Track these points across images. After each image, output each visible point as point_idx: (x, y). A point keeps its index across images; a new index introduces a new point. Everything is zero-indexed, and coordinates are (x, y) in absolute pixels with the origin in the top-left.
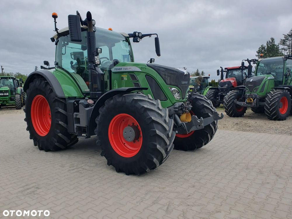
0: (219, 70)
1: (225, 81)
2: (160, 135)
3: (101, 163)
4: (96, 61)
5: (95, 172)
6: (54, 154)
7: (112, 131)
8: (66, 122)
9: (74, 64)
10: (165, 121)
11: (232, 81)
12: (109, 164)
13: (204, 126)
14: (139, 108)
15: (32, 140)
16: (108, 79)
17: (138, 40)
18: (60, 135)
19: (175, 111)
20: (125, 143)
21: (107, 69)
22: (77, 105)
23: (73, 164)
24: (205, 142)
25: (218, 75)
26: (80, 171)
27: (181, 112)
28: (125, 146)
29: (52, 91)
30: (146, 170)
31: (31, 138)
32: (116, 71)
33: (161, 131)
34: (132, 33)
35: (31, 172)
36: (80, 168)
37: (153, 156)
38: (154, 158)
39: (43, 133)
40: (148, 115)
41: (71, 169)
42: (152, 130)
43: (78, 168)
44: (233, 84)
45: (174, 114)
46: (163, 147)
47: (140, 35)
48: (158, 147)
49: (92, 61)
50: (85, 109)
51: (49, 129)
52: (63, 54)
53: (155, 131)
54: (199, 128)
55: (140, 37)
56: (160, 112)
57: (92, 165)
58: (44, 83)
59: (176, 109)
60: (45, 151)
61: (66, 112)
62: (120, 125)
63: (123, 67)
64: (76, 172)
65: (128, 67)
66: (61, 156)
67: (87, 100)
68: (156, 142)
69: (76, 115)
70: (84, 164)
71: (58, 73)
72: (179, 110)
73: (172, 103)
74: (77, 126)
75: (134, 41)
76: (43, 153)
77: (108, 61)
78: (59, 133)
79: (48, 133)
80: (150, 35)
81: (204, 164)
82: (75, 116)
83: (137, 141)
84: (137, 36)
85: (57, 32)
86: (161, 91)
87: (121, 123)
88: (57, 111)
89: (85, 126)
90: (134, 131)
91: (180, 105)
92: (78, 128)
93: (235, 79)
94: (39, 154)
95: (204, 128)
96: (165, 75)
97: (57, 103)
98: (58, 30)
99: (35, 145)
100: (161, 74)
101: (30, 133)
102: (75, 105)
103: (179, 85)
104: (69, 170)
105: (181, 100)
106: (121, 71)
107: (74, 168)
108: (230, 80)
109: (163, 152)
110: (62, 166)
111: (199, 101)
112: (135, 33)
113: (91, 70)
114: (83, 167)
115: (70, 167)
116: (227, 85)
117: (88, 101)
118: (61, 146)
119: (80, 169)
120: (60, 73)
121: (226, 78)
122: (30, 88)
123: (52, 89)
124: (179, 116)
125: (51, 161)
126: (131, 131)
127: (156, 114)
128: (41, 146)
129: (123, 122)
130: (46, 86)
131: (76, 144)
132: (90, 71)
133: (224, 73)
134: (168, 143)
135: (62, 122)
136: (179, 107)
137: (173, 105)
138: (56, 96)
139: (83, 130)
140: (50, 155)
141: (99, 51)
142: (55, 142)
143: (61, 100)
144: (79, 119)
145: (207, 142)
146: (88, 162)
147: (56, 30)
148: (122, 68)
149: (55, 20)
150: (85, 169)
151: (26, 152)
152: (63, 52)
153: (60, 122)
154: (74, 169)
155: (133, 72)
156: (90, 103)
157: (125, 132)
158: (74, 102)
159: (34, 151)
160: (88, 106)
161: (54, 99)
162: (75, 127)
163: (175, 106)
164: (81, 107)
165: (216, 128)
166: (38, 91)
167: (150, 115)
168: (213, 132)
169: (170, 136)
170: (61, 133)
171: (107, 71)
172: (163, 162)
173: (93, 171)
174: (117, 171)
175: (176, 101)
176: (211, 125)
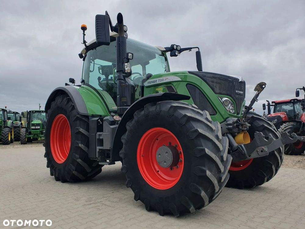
0: (265, 104)
1: (273, 115)
2: (211, 156)
3: (127, 198)
4: (126, 69)
5: (117, 208)
6: (71, 186)
7: (142, 153)
8: (87, 145)
9: (102, 79)
10: (217, 137)
11: (282, 116)
12: (137, 198)
13: (268, 152)
14: (180, 118)
15: (49, 169)
16: (140, 96)
17: (176, 54)
18: (79, 160)
19: (229, 129)
20: (158, 171)
21: (139, 85)
22: (101, 123)
23: (90, 198)
24: (268, 177)
25: (264, 109)
26: (99, 206)
27: (236, 130)
28: (159, 174)
29: (74, 107)
30: (190, 208)
31: (48, 167)
32: (149, 84)
33: (212, 151)
34: (170, 46)
35: (36, 205)
36: (99, 202)
37: (200, 188)
38: (202, 190)
39: (60, 159)
40: (193, 126)
41: (88, 203)
42: (198, 148)
43: (97, 203)
44: (283, 119)
45: (227, 133)
46: (215, 175)
47: (179, 49)
48: (208, 173)
49: (122, 70)
50: (110, 127)
51: (67, 153)
52: (91, 71)
53: (204, 150)
54: (262, 155)
55: (178, 51)
56: (209, 124)
57: (115, 200)
58: (66, 99)
59: (229, 126)
60: (62, 182)
61: (88, 133)
62: (153, 145)
63: (157, 79)
64: (92, 207)
65: (164, 78)
66: (79, 187)
67: (113, 116)
68: (205, 167)
69: (99, 135)
70: (105, 199)
71: (84, 90)
72: (233, 127)
73: (223, 118)
74: (100, 149)
75: (171, 55)
76: (59, 183)
77: (140, 76)
78: (78, 158)
79: (65, 160)
80: (190, 49)
81: (272, 206)
82: (97, 137)
83: (175, 168)
84: (175, 49)
85: (85, 45)
86: (208, 103)
87: (154, 143)
88: (78, 131)
89: (109, 149)
90: (171, 152)
91: (235, 121)
92: (100, 151)
93: (285, 114)
94: (54, 184)
95: (268, 154)
96: (213, 82)
97: (78, 122)
98: (87, 42)
99: (52, 174)
100: (208, 81)
101: (48, 160)
102: (100, 123)
103: (233, 95)
104: (85, 205)
105: (235, 115)
106: (155, 83)
107: (92, 202)
108: (279, 115)
109: (215, 182)
110: (77, 200)
111: (258, 121)
112: (173, 46)
113: (120, 81)
114: (102, 201)
115: (87, 201)
116: (276, 120)
117: (115, 117)
118: (80, 176)
119: (99, 204)
120: (86, 90)
121: (274, 113)
122: (51, 108)
123: (73, 106)
124: (234, 137)
125: (64, 193)
126: (167, 152)
127: (204, 127)
128: (57, 176)
129: (157, 142)
130: (68, 102)
131: (99, 175)
132: (117, 82)
133: (271, 107)
134: (222, 170)
135: (82, 145)
136: (234, 123)
137: (225, 120)
138: (78, 114)
139: (106, 155)
140: (66, 186)
141: (130, 56)
142: (73, 170)
143: (84, 119)
144: (102, 140)
145: (270, 177)
146: (110, 197)
147: (85, 42)
148: (156, 81)
149: (84, 32)
150: (105, 205)
151: (40, 182)
152: (91, 69)
153: (80, 145)
154: (91, 204)
155: (170, 83)
156: (116, 119)
157: (160, 154)
158: (98, 119)
159: (50, 181)
160: (113, 123)
161: (75, 118)
162: (98, 150)
163: (228, 122)
164: (105, 124)
165: (282, 159)
166: (60, 110)
167: (195, 127)
168: (279, 163)
169: (225, 159)
170: (81, 159)
171: (139, 87)
172: (214, 198)
173: (115, 207)
174: (147, 209)
175: (229, 116)
176: (276, 153)
